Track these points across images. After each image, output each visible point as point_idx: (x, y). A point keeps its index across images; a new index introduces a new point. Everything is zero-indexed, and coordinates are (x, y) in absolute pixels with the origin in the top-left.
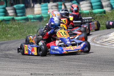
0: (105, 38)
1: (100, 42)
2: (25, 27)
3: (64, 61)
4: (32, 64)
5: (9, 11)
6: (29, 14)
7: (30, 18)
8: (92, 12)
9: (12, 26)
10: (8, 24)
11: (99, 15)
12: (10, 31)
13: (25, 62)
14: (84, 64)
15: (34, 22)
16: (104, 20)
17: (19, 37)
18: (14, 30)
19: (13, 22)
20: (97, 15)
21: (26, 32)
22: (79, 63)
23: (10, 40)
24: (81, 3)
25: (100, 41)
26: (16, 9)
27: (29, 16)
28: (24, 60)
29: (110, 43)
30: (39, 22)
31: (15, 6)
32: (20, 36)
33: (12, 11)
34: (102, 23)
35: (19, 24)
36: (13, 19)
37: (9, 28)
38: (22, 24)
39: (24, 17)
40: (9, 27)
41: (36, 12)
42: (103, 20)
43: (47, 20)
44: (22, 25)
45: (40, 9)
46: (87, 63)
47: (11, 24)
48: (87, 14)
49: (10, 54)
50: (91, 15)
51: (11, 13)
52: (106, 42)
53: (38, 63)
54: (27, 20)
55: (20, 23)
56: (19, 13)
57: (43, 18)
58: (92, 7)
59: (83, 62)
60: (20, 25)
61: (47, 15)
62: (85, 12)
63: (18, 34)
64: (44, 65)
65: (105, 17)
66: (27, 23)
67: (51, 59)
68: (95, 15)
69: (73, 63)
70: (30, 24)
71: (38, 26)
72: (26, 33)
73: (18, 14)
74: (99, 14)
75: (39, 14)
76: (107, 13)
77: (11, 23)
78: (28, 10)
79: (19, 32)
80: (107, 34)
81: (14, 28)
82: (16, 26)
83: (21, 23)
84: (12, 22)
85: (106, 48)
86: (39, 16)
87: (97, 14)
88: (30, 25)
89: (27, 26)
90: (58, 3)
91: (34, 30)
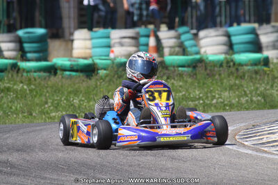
0: (269, 134)
1: (254, 143)
2: (45, 91)
5: (5, 46)
6: (58, 57)
7: (62, 66)
8: (232, 61)
9: (11, 86)
10: (1, 81)
11: (249, 67)
12: (4, 100)
15: (70, 77)
16: (264, 83)
18: (17, 97)
19: (15, 75)
20: (246, 68)
21: (50, 104)
24: (202, 34)
25: (253, 140)
26: (23, 40)
27: (59, 61)
30: (85, 79)
31: (21, 33)
33: (11, 45)
34: (258, 92)
35: (29, 82)
36: (14, 66)
37: (2, 91)
38: (38, 81)
39: (44, 64)
40: (2, 87)
41: (76, 53)
42: (260, 84)
43: (107, 75)
44: (40, 84)
45: (88, 44)
47: (9, 81)
48: (218, 66)
50: (230, 67)
51: (9, 50)
52: (269, 142)
54: (53, 71)
55: (33, 79)
56: (30, 52)
57: (98, 70)
58: (230, 45)
60: (34, 85)
61: (109, 62)
62: (211, 58)
65: (268, 74)
66: (52, 78)
68: (240, 68)
70: (60, 84)
71: (82, 89)
72: (49, 107)
73: (29, 55)
74: (252, 65)
75: (86, 58)
77: (8, 77)
78: (54, 45)
79: (29, 103)
80: (272, 123)
81: (16, 91)
82: (22, 86)
83: (35, 80)
84: (10, 75)
85: (269, 160)
86: (86, 62)
87: (246, 65)
88: (62, 86)
89: (52, 87)
90: (137, 30)
91: (72, 99)
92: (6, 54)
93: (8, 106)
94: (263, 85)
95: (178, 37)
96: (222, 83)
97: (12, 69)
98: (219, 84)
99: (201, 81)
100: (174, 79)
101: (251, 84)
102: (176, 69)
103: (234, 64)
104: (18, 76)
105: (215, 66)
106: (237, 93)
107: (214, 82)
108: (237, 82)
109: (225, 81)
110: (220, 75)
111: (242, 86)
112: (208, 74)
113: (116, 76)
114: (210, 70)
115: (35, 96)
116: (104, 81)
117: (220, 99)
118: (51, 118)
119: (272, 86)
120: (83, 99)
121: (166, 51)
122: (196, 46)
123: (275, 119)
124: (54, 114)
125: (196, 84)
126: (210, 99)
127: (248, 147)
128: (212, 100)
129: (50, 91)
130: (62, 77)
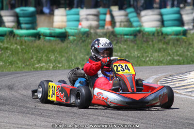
0: (180, 81)
2: (32, 50)
3: (98, 116)
4: (38, 117)
5: (5, 19)
7: (44, 33)
8: (161, 31)
9: (9, 46)
10: (2, 42)
11: (174, 37)
12: (4, 55)
13: (26, 114)
15: (50, 41)
16: (182, 47)
17: (19, 68)
18: (12, 53)
19: (12, 39)
20: (170, 37)
21: (34, 59)
22: (126, 123)
23: (2, 71)
24: (143, 13)
26: (19, 15)
27: (43, 29)
28: (24, 109)
29: (188, 90)
30: (60, 42)
31: (18, 10)
32: (22, 65)
33: (11, 19)
34: (178, 53)
35: (21, 43)
36: (11, 33)
37: (2, 49)
38: (26, 44)
39: (32, 31)
40: (2, 47)
41: (56, 24)
42: (180, 48)
43: (74, 40)
44: (28, 45)
45: (65, 18)
46: (142, 123)
47: (8, 42)
48: (151, 34)
50: (159, 36)
51: (8, 22)
52: (180, 87)
53: (49, 117)
54: (37, 38)
56: (23, 23)
57: (69, 36)
58: (162, 23)
59: (132, 121)
60: (25, 46)
61: (76, 31)
63: (19, 62)
65: (185, 42)
66: (38, 42)
68: (166, 37)
69: (115, 121)
70: (42, 45)
71: (57, 49)
72: (35, 61)
73: (23, 26)
74: (174, 35)
75: (61, 28)
76: (189, 36)
77: (7, 39)
78: (40, 19)
79: (21, 58)
80: (183, 74)
81: (11, 50)
82: (17, 47)
83: (25, 42)
84: (8, 39)
86: (60, 31)
87: (171, 35)
88: (44, 47)
89: (37, 47)
90: (98, 9)
91: (50, 56)
92: (7, 24)
93: (6, 59)
94: (182, 49)
95: (127, 15)
96: (154, 47)
97: (9, 34)
98: (152, 47)
99: (139, 45)
100: (121, 43)
101: (174, 48)
102: (122, 36)
103: (162, 34)
106: (163, 53)
107: (148, 46)
108: (164, 46)
109: (156, 45)
111: (167, 49)
112: (144, 41)
113: (81, 41)
114: (146, 38)
115: (25, 53)
116: (73, 44)
117: (152, 58)
118: (35, 68)
119: (188, 49)
120: (58, 56)
121: (118, 24)
122: (138, 21)
123: (186, 71)
124: (37, 65)
125: (136, 47)
126: (144, 57)
128: (146, 58)
129: (35, 50)
130: (44, 41)
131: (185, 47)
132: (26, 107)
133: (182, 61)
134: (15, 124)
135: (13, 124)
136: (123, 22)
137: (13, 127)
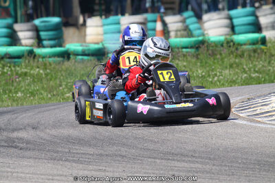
0: (262, 105)
1: (249, 114)
2: (60, 74)
3: (155, 158)
4: (74, 164)
5: (21, 35)
6: (71, 42)
7: (74, 51)
8: (232, 41)
9: (29, 71)
10: (18, 66)
11: (250, 47)
12: (22, 84)
13: (58, 160)
14: (204, 167)
15: (83, 61)
16: (261, 60)
17: (44, 99)
18: (33, 80)
19: (31, 61)
20: (245, 47)
21: (64, 86)
22: (192, 165)
23: (22, 105)
24: (206, 17)
25: (248, 112)
26: (39, 29)
27: (72, 46)
28: (55, 155)
29: (274, 118)
30: (97, 63)
31: (37, 22)
32: (47, 95)
33: (29, 34)
34: (257, 69)
35: (45, 67)
36: (31, 53)
37: (20, 75)
38: (53, 66)
39: (58, 49)
40: (20, 72)
41: (89, 38)
42: (259, 62)
44: (54, 68)
45: (100, 30)
46: (214, 165)
47: (26, 67)
48: (219, 45)
49: (21, 139)
50: (230, 46)
51: (26, 38)
52: (263, 113)
53: (89, 163)
54: (66, 56)
55: (48, 64)
56: (45, 40)
57: (108, 53)
58: (232, 27)
59: (202, 163)
60: (50, 69)
62: (213, 39)
63: (43, 92)
64: (104, 168)
65: (266, 52)
66: (67, 64)
67: (124, 154)
68: (239, 47)
69: (178, 164)
70: (73, 68)
72: (63, 89)
73: (45, 43)
74: (250, 44)
75: (98, 43)
76: (269, 45)
77: (25, 62)
78: (69, 32)
79: (45, 86)
80: (265, 96)
81: (32, 76)
82: (39, 71)
83: (50, 65)
84: (27, 61)
85: (262, 129)
86: (96, 46)
87: (245, 44)
88: (75, 69)
89: (67, 69)
90: (146, 15)
92: (23, 42)
93: (26, 89)
94: (261, 62)
95: (184, 21)
96: (223, 62)
97: (28, 55)
98: (220, 62)
99: (204, 61)
100: (178, 59)
101: (250, 62)
102: (180, 50)
103: (234, 44)
104: (34, 61)
105: (216, 46)
106: (237, 70)
107: (216, 61)
108: (237, 61)
109: (226, 60)
110: (221, 54)
111: (241, 64)
112: (209, 55)
114: (212, 50)
115: (51, 80)
117: (221, 77)
118: (65, 99)
119: (269, 62)
121: (172, 34)
122: (200, 29)
123: (269, 92)
124: (68, 95)
125: (199, 64)
126: (211, 76)
127: (243, 118)
128: (214, 78)
129: (64, 75)
130: (75, 61)
131: (265, 61)
132: (57, 152)
133: (263, 79)
134: (45, 175)
135: (41, 175)
136: (180, 31)
137: (42, 179)
